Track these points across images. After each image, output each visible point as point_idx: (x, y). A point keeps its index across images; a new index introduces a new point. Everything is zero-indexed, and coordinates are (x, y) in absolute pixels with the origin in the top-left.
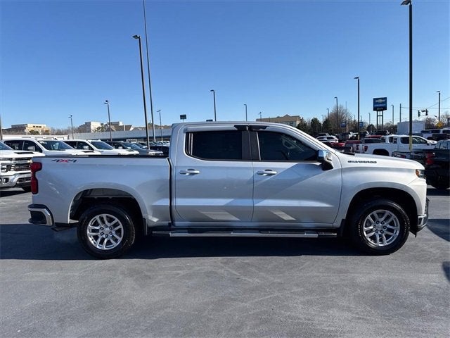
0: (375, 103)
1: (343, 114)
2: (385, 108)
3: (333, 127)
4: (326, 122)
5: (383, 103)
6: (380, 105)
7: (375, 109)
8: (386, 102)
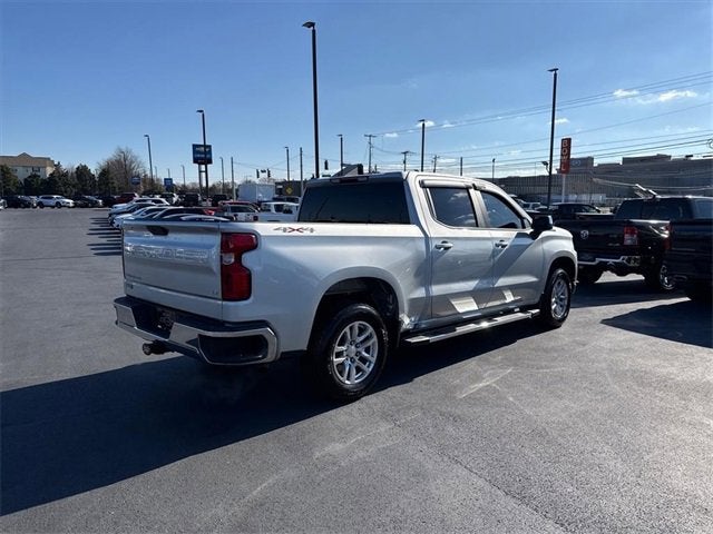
0: (195, 152)
1: (132, 162)
2: (210, 161)
3: (116, 183)
4: (105, 173)
5: (205, 153)
6: (202, 156)
7: (195, 161)
8: (210, 152)
